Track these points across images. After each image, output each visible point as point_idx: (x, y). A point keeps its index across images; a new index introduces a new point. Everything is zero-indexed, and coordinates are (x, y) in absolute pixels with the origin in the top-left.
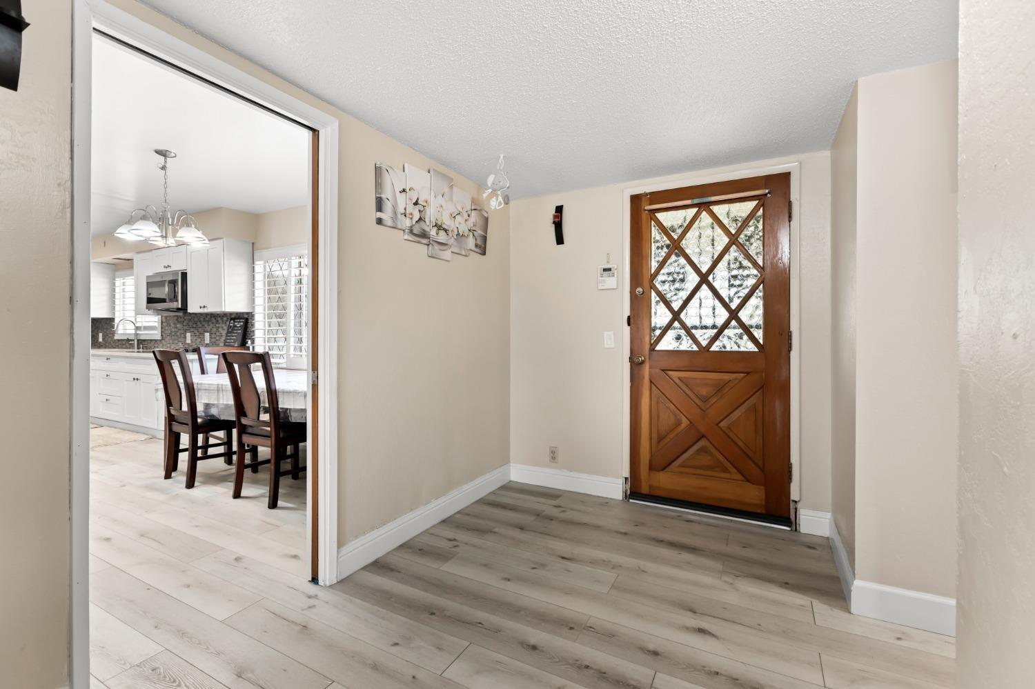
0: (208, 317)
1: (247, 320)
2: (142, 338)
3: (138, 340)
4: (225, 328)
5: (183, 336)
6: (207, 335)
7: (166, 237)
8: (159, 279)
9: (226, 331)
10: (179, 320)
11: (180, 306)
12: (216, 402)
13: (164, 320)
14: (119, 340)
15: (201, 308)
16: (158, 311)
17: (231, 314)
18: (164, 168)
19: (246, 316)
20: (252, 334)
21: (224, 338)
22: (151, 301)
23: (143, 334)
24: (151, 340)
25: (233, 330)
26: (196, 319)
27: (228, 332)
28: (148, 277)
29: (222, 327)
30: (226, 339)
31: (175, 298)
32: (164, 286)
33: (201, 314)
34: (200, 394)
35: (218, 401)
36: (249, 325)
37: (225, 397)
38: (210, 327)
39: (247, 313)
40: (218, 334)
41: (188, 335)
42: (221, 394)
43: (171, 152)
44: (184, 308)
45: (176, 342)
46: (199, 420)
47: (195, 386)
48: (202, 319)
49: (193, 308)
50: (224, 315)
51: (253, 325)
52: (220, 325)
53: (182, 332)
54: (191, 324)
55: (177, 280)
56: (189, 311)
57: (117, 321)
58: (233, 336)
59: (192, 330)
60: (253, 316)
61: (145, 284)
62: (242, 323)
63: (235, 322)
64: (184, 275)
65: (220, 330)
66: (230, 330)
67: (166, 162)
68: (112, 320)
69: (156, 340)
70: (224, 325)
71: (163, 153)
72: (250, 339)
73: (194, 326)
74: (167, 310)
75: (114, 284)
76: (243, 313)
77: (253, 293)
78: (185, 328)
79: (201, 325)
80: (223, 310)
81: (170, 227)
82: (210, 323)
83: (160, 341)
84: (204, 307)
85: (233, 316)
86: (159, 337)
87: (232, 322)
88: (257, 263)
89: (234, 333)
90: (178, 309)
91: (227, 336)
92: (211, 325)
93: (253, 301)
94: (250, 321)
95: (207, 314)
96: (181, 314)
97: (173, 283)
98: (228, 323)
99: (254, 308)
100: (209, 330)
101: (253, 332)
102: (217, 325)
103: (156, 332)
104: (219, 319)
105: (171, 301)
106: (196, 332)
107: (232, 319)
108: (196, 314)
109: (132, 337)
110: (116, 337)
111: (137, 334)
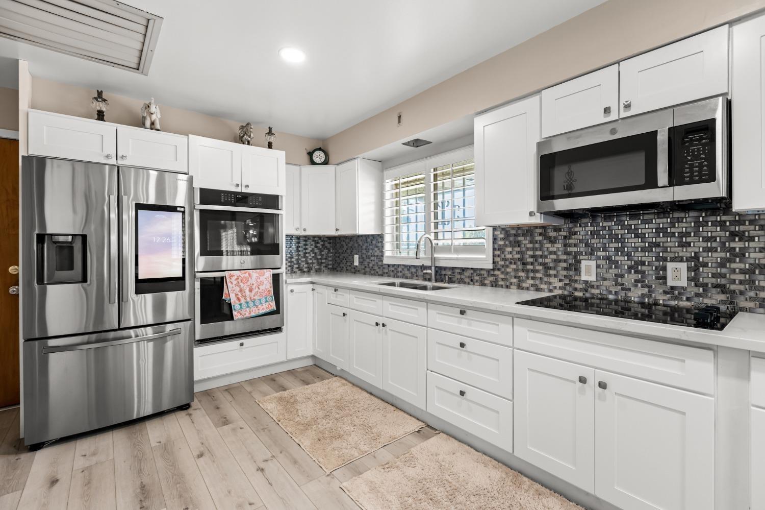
14: (389, 265)
68: (376, 237)
109: (428, 263)
110: (385, 262)
111: (433, 259)
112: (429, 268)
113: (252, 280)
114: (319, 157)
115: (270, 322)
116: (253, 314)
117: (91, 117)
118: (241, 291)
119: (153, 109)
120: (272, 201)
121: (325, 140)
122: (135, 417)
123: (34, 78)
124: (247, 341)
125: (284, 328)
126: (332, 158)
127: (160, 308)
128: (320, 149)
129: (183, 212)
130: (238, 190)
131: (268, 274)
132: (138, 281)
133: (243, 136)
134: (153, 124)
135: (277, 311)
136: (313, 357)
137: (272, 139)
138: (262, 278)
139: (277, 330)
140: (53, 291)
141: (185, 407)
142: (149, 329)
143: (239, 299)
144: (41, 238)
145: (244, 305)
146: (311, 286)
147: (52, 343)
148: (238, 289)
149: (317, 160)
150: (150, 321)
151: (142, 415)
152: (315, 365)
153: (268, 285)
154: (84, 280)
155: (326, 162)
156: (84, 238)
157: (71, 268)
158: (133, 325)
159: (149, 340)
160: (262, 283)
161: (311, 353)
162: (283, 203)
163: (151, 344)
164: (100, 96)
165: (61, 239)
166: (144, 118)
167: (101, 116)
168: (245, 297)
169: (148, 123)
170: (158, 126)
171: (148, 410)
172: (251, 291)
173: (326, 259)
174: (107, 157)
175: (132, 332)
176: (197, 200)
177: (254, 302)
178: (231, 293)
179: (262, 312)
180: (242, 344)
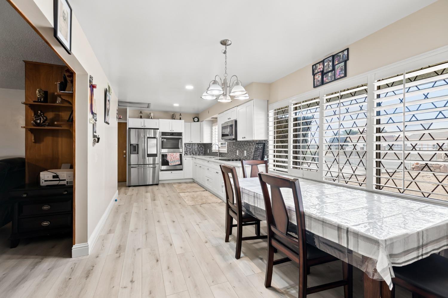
0: (246, 142)
1: (264, 144)
2: (221, 152)
3: (219, 153)
4: (254, 149)
5: (235, 151)
6: (245, 151)
7: (226, 95)
8: (226, 125)
9: (254, 150)
10: (234, 144)
11: (234, 138)
12: (253, 205)
13: (228, 144)
14: (214, 152)
15: (243, 138)
16: (226, 140)
17: (257, 141)
18: (225, 53)
19: (264, 142)
20: (267, 152)
21: (253, 154)
22: (223, 135)
23: (222, 150)
24: (224, 153)
25: (258, 149)
26: (241, 144)
27: (255, 151)
28: (222, 124)
29: (252, 148)
30: (254, 155)
31: (232, 134)
32: (228, 128)
33: (243, 141)
34: (243, 195)
35: (254, 204)
36: (266, 147)
37: (258, 203)
38: (247, 148)
39: (265, 140)
40: (250, 151)
41: (238, 151)
42: (256, 199)
43: (229, 40)
44: (236, 139)
45: (233, 154)
46: (243, 213)
47: (241, 189)
48: (243, 144)
49: (240, 139)
50: (253, 141)
51: (268, 147)
52: (251, 147)
53: (235, 150)
54: (239, 146)
55: (233, 124)
56: (238, 140)
57: (213, 144)
58: (258, 153)
59: (239, 149)
60: (268, 142)
61: (221, 128)
62: (262, 146)
63: (258, 145)
64: (236, 122)
65: (251, 149)
66: (256, 150)
67: (226, 48)
68: (211, 144)
69: (225, 153)
70: (253, 147)
71: (224, 43)
72: (266, 155)
73: (240, 147)
74: (230, 140)
75: (212, 129)
76: (262, 140)
77: (268, 129)
78: (236, 148)
79: (242, 147)
80: (253, 139)
81: (228, 88)
82: (247, 146)
83: (227, 153)
84: (244, 138)
85: (257, 142)
86: (226, 152)
87: (257, 145)
88: (270, 111)
89: (258, 151)
90: (234, 139)
91: (254, 153)
92: (247, 147)
93: (268, 134)
94: (266, 145)
95: (245, 141)
96: (234, 141)
97: (231, 126)
98: (255, 146)
99: (268, 137)
100: (246, 149)
101: (268, 151)
102: (250, 147)
103: (225, 149)
104: (251, 143)
105: (231, 135)
106: (241, 150)
107: (257, 144)
108: (240, 141)
109: (217, 152)
110: (213, 151)
111: (219, 150)
112: (218, 153)
113: (174, 156)
114: (196, 119)
115: (179, 167)
116: (174, 164)
117: (138, 118)
118: (171, 158)
119: (151, 114)
120: (180, 134)
121: (198, 114)
122: (148, 184)
123: (129, 110)
124: (173, 172)
125: (183, 169)
126: (200, 120)
127: (154, 160)
128: (196, 117)
129: (157, 139)
130: (171, 132)
131: (179, 154)
132: (148, 154)
133: (173, 117)
134: (151, 117)
135: (181, 164)
136: (192, 179)
137: (181, 117)
138: (177, 155)
139: (182, 170)
140: (132, 155)
141: (157, 185)
142: (152, 165)
143: (171, 160)
144: (131, 145)
145: (172, 162)
146: (192, 158)
147: (132, 166)
148: (170, 157)
149: (196, 121)
150: (152, 163)
151: (149, 184)
152: (193, 182)
153: (178, 157)
154: (138, 153)
155: (198, 121)
156: (138, 145)
157: (136, 151)
158: (148, 164)
159: (152, 167)
160: (177, 156)
161: (192, 177)
162: (183, 135)
163: (152, 168)
164: (141, 112)
165: (134, 145)
166: (150, 116)
167: (141, 117)
168: (172, 160)
169: (150, 118)
170: (152, 118)
171: (151, 183)
172: (174, 158)
173: (202, 151)
174: (142, 126)
175: (147, 165)
176: (161, 135)
177: (174, 161)
178: (169, 158)
179: (177, 164)
180: (172, 172)
